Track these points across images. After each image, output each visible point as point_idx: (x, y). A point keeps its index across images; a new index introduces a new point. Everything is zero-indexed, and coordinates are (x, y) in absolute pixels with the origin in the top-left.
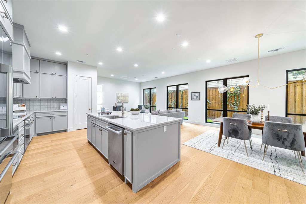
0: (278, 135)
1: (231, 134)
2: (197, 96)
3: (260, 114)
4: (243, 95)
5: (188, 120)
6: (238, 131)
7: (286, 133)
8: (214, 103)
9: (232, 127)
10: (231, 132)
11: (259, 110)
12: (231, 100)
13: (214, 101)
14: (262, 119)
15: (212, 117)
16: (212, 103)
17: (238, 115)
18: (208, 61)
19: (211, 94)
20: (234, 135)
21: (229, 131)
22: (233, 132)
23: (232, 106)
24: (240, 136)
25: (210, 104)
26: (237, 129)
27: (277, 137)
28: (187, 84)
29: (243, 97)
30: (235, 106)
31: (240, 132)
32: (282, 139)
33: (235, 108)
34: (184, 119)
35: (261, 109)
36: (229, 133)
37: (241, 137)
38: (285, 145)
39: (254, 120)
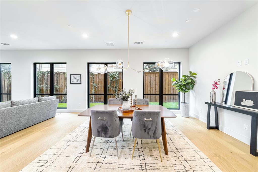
0: (144, 126)
1: (101, 133)
2: (78, 79)
3: (129, 99)
4: (121, 80)
5: (66, 108)
6: (109, 127)
7: (150, 122)
8: (100, 87)
9: (101, 123)
10: (100, 130)
11: (129, 95)
12: (113, 84)
13: (100, 85)
14: (131, 104)
15: (98, 100)
16: (98, 87)
17: (114, 100)
18: (85, 36)
19: (97, 79)
20: (104, 133)
21: (97, 130)
22: (102, 130)
23: (114, 89)
24: (110, 133)
25: (96, 88)
26: (107, 125)
27: (144, 128)
28: (65, 63)
29: (121, 81)
30: (115, 89)
31: (109, 128)
32: (147, 129)
33: (115, 90)
34: (58, 108)
35: (131, 93)
36: (99, 132)
37: (111, 135)
38: (149, 135)
39: (125, 107)
